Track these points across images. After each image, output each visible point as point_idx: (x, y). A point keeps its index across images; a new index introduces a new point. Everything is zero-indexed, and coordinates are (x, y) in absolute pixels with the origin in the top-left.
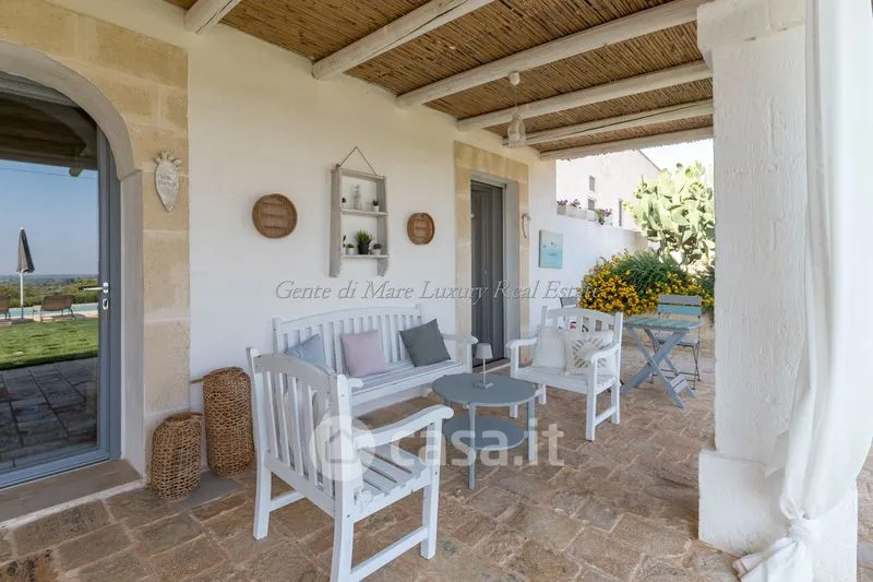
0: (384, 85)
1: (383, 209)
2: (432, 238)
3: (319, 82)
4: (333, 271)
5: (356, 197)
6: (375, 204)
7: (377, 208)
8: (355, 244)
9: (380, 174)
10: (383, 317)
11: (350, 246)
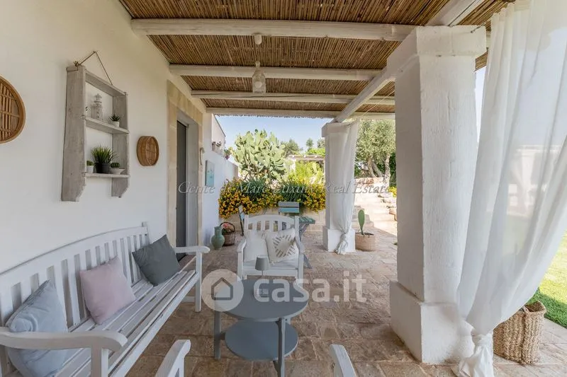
1: (124, 124)
2: (157, 160)
5: (97, 107)
6: (115, 119)
7: (118, 123)
10: (119, 241)
11: (88, 164)
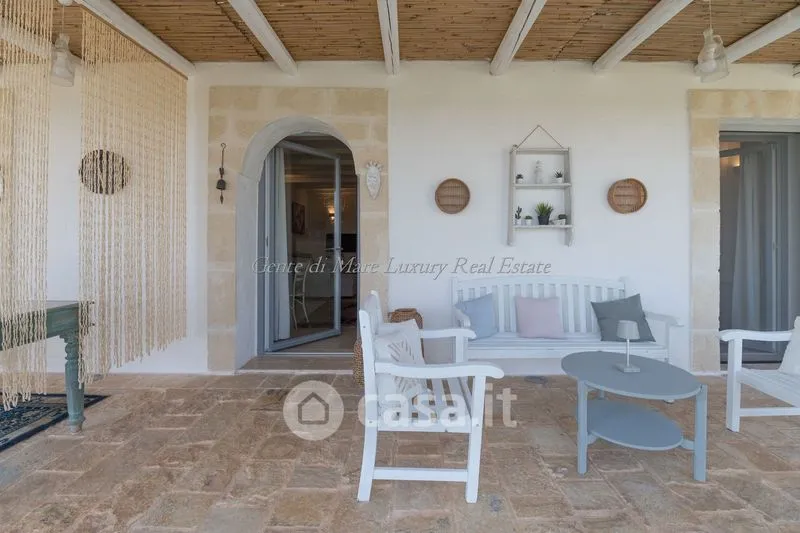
0: (572, 57)
1: (567, 180)
2: (643, 205)
3: (498, 77)
4: (509, 242)
5: (537, 171)
6: (559, 175)
7: (560, 179)
8: (535, 216)
9: (565, 146)
10: (569, 286)
11: (528, 218)
